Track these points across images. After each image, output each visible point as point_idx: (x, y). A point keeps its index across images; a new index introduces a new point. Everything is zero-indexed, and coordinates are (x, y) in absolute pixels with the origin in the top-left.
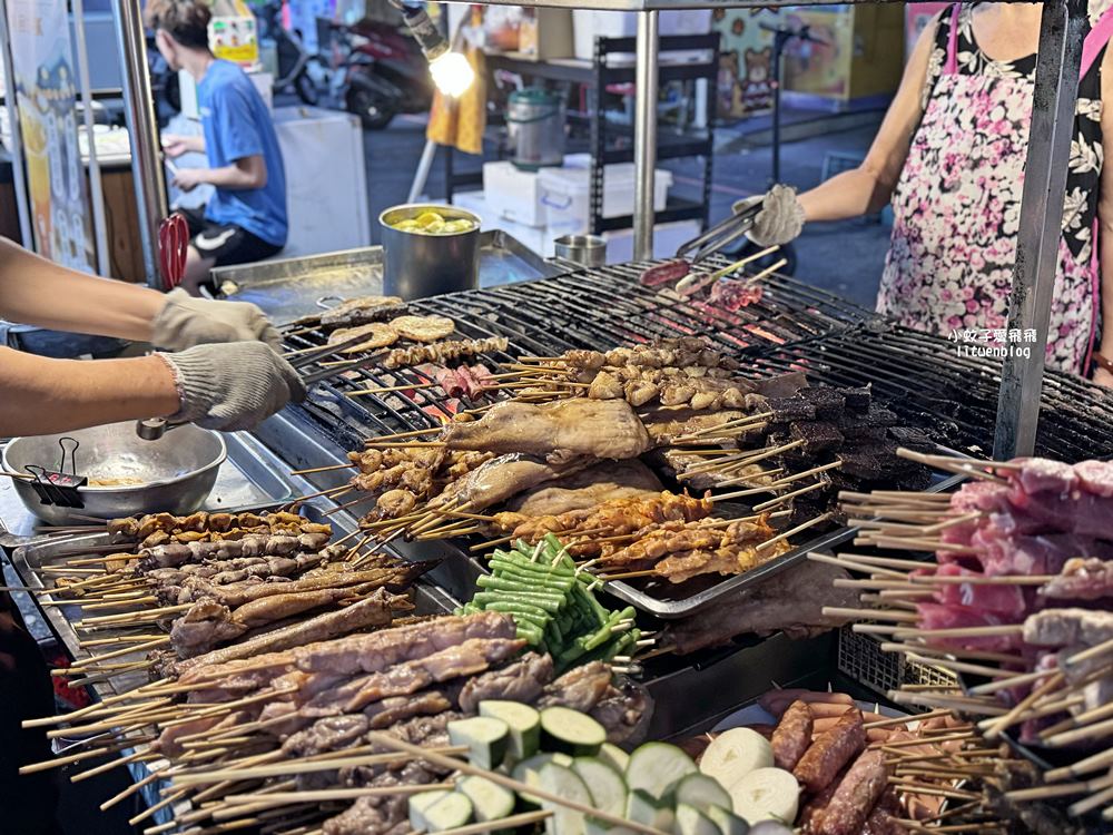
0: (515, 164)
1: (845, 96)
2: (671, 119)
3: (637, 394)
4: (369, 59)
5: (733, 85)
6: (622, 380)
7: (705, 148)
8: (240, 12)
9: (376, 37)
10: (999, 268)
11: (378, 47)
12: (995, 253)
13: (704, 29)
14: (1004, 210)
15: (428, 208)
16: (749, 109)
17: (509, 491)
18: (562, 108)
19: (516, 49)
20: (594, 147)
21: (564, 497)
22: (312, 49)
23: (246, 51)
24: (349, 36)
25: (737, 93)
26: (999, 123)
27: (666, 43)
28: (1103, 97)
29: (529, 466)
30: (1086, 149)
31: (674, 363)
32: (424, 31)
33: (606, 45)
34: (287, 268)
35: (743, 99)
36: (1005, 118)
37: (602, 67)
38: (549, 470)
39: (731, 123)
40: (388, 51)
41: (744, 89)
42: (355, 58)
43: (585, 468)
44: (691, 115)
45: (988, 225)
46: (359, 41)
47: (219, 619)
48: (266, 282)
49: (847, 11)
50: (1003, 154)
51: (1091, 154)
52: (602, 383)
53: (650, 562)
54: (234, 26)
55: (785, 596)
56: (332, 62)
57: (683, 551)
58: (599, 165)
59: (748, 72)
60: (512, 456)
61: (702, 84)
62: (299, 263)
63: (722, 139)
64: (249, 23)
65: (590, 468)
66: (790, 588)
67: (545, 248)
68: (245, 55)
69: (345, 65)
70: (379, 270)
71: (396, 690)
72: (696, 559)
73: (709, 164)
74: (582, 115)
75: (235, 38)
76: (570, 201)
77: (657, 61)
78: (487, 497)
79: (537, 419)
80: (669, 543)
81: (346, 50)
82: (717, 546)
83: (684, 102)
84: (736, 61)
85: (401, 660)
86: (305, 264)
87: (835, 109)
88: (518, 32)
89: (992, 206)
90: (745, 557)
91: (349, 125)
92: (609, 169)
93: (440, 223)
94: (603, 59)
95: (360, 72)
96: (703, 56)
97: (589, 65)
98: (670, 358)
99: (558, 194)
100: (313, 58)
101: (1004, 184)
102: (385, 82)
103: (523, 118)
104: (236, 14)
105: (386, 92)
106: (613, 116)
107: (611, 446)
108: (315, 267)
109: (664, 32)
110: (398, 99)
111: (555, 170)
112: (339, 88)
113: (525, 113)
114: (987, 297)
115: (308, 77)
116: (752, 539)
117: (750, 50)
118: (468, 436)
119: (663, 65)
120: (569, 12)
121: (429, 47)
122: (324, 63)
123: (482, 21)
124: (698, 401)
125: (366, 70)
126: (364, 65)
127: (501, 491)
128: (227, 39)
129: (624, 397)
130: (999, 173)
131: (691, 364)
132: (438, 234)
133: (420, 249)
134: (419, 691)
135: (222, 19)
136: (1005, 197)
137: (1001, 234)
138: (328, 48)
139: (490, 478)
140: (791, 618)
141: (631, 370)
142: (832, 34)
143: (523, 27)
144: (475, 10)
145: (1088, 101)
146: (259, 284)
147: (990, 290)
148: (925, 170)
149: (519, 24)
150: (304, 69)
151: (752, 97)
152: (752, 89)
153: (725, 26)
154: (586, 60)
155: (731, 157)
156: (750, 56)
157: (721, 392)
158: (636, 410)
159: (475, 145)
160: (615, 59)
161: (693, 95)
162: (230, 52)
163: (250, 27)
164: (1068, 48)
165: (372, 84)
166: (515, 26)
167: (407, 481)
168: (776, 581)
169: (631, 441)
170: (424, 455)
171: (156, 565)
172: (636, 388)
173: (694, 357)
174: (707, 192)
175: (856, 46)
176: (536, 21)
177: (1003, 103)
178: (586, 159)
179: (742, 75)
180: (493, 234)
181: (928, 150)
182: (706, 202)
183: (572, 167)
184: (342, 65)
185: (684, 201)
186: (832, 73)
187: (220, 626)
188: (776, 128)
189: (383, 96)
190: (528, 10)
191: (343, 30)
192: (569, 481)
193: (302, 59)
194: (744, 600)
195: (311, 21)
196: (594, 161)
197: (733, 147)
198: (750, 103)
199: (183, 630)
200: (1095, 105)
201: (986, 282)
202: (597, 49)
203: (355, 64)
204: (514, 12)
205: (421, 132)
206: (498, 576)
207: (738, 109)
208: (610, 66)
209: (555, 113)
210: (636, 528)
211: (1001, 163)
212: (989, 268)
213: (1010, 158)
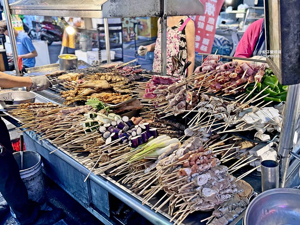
0: (82, 50)
1: (150, 37)
2: (115, 42)
3: (108, 79)
4: (46, 30)
5: (127, 35)
6: (106, 77)
7: (121, 46)
8: (18, 20)
9: (47, 25)
10: (170, 62)
11: (48, 27)
12: (169, 60)
13: (120, 22)
14: (171, 52)
15: (67, 55)
16: (131, 40)
17: (89, 93)
18: (91, 38)
19: (80, 27)
20: (98, 46)
21: (97, 95)
22: (32, 28)
23: (20, 28)
24: (41, 25)
25: (128, 36)
26: (169, 37)
27: (110, 25)
28: (186, 34)
29: (92, 90)
30: (183, 43)
31: (114, 75)
32: (64, 23)
33: (99, 26)
34: (40, 68)
35: (130, 37)
36: (170, 37)
37: (98, 30)
38: (95, 91)
39: (127, 42)
40: (50, 28)
41: (130, 35)
42: (42, 30)
43: (100, 90)
44: (119, 41)
45: (168, 55)
46: (43, 26)
47: (44, 113)
48: (36, 71)
49: (149, 19)
50: (170, 43)
51: (184, 44)
52: (102, 77)
53: (111, 101)
54: (17, 23)
55: (132, 105)
56: (37, 31)
57: (116, 99)
58: (100, 50)
59: (130, 32)
60: (89, 89)
61: (120, 33)
62: (42, 67)
63: (125, 46)
64: (21, 22)
65: (101, 91)
66: (132, 104)
67: (90, 62)
68: (20, 29)
69: (40, 31)
70: (59, 68)
71: (75, 114)
72: (118, 100)
73: (123, 50)
74: (95, 40)
75: (18, 25)
76: (94, 58)
77: (108, 29)
78: (85, 94)
79: (92, 83)
80: (114, 98)
81: (40, 28)
82: (121, 98)
83: (117, 38)
84: (127, 30)
85: (75, 111)
86: (43, 67)
87: (148, 40)
88: (80, 23)
89: (169, 52)
90: (126, 100)
91: (44, 43)
92: (102, 51)
93: (70, 57)
94: (99, 28)
95: (44, 33)
96: (120, 28)
97: (96, 30)
98: (113, 74)
99: (92, 56)
100: (32, 30)
101: (170, 48)
102: (50, 35)
103: (83, 41)
104: (17, 20)
105: (50, 37)
106: (102, 41)
107: (104, 87)
108: (45, 68)
109: (109, 23)
110: (53, 38)
111: (91, 51)
112: (39, 36)
113: (83, 40)
114: (168, 68)
115: (31, 35)
116: (126, 97)
117: (130, 27)
118: (81, 86)
119: (110, 30)
120: (91, 19)
121: (66, 25)
122: (35, 31)
123: (72, 21)
124: (118, 80)
125: (45, 32)
126: (45, 31)
127: (87, 93)
128: (16, 25)
129: (106, 80)
130: (170, 46)
131: (117, 75)
132: (70, 59)
133: (67, 63)
134: (78, 114)
135: (14, 21)
136: (170, 50)
137: (170, 57)
138: (36, 28)
139: (86, 91)
140: (132, 108)
141: (107, 76)
142: (146, 24)
143: (81, 22)
144: (71, 19)
145: (183, 35)
146: (35, 71)
147: (169, 66)
148: (159, 45)
149: (80, 21)
150: (30, 32)
151: (131, 37)
152: (131, 35)
153: (124, 22)
154: (95, 29)
155: (128, 50)
156: (130, 28)
157: (121, 78)
158: (108, 82)
159: (74, 47)
160: (101, 28)
161: (119, 37)
162: (17, 28)
163: (21, 23)
164: (165, 24)
165: (47, 35)
166: (80, 22)
167: (71, 95)
168: (130, 103)
169: (108, 86)
170: (74, 91)
171: (31, 108)
172: (108, 78)
173: (117, 74)
174: (123, 56)
175: (152, 26)
176: (84, 21)
177: (170, 34)
178: (97, 49)
179: (129, 32)
180: (80, 61)
181: (159, 42)
182: (123, 58)
183: (94, 51)
184: (39, 31)
185: (118, 57)
186: (147, 32)
187: (44, 114)
188: (135, 44)
189: (49, 38)
190: (82, 19)
191: (39, 24)
192: (98, 92)
193: (30, 30)
194: (126, 106)
195: (31, 22)
196: (99, 49)
197: (129, 47)
198: (131, 38)
199: (39, 115)
200: (185, 35)
201: (168, 65)
202: (97, 26)
203: (43, 31)
204: (79, 19)
205: (61, 45)
206: (88, 102)
207: (129, 39)
208: (100, 30)
209: (90, 39)
210: (109, 97)
211: (170, 44)
212: (169, 62)
213: (171, 43)
